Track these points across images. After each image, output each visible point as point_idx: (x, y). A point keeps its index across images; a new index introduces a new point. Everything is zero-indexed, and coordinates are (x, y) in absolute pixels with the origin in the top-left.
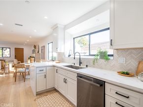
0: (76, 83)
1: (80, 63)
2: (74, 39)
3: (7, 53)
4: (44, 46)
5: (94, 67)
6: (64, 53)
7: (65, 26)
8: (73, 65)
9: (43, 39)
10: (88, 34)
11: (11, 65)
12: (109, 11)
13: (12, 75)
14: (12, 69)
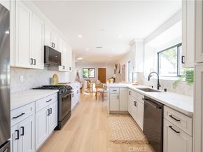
0: (143, 106)
1: (159, 86)
2: (158, 53)
3: (92, 73)
4: (125, 65)
5: (175, 92)
6: (143, 73)
7: (145, 39)
8: (151, 88)
9: (124, 56)
10: (176, 46)
11: (94, 85)
12: (181, 21)
13: (94, 94)
14: (94, 89)
